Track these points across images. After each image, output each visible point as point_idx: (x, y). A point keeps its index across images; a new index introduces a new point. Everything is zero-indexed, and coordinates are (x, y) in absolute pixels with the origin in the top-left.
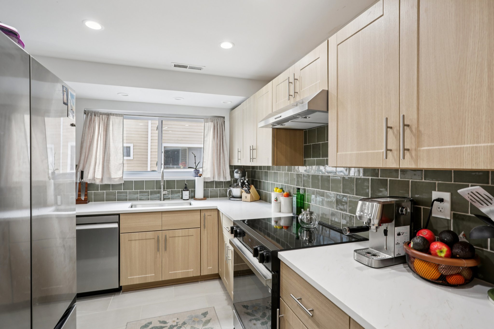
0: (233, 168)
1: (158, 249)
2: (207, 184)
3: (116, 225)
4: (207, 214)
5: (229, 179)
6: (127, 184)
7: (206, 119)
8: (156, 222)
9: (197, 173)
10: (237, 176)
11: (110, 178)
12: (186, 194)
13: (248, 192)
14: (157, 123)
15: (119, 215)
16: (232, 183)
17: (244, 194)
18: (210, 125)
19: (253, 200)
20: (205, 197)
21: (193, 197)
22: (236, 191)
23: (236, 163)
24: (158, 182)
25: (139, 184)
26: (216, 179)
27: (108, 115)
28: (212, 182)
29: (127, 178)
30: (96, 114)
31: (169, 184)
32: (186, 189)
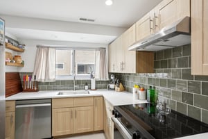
0: (110, 74)
1: (72, 117)
2: (97, 82)
3: (50, 104)
4: (98, 98)
5: (108, 79)
6: (57, 82)
7: (96, 49)
8: (70, 103)
9: (92, 76)
10: (112, 78)
11: (49, 79)
12: (86, 87)
13: (118, 87)
14: (72, 51)
15: (51, 99)
16: (110, 82)
17: (116, 88)
18: (98, 52)
19: (121, 91)
20: (96, 89)
21: (90, 88)
22: (112, 86)
23: (112, 71)
24: (72, 81)
25: (63, 82)
26: (102, 80)
27: (48, 47)
28: (99, 81)
29: (57, 78)
30: (42, 47)
31: (78, 82)
32: (86, 84)
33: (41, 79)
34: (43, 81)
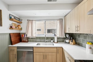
0: (66, 34)
1: (44, 58)
2: (58, 38)
3: (32, 50)
4: (59, 49)
5: (64, 37)
6: (37, 38)
7: (57, 20)
8: (43, 50)
9: (55, 35)
10: (67, 36)
11: (33, 36)
12: (52, 41)
14: (44, 22)
15: (33, 47)
16: (66, 38)
17: (70, 42)
18: (58, 22)
19: (74, 44)
20: (58, 42)
21: (54, 42)
22: (67, 41)
23: (67, 32)
24: (44, 37)
25: (40, 38)
26: (61, 37)
27: (32, 20)
28: (59, 38)
29: (37, 36)
30: (30, 20)
31: (47, 38)
32: (52, 40)
33: (29, 36)
34: (30, 37)
